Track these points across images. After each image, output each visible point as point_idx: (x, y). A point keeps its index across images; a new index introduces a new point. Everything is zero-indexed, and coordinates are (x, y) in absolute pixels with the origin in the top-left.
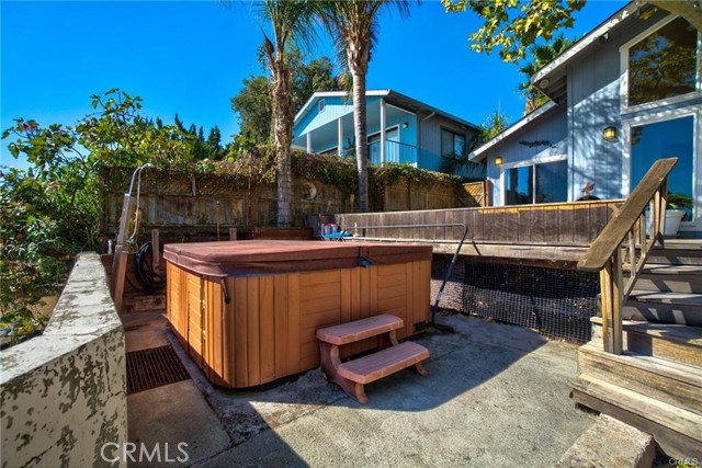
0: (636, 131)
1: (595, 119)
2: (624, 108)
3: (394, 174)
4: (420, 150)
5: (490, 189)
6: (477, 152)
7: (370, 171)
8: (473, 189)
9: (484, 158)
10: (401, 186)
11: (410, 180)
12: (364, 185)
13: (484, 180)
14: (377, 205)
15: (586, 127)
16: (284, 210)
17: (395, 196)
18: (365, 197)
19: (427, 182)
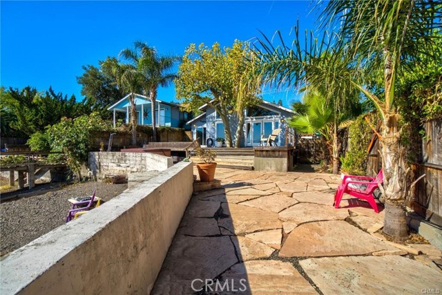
0: (218, 124)
1: (211, 120)
2: (216, 119)
3: (163, 130)
4: (172, 119)
5: (192, 133)
6: (189, 122)
7: (156, 129)
8: (188, 133)
9: (191, 124)
10: (165, 133)
11: (168, 131)
12: (155, 133)
13: (190, 130)
14: (158, 140)
15: (209, 121)
16: (134, 142)
17: (163, 136)
18: (155, 137)
19: (173, 131)
